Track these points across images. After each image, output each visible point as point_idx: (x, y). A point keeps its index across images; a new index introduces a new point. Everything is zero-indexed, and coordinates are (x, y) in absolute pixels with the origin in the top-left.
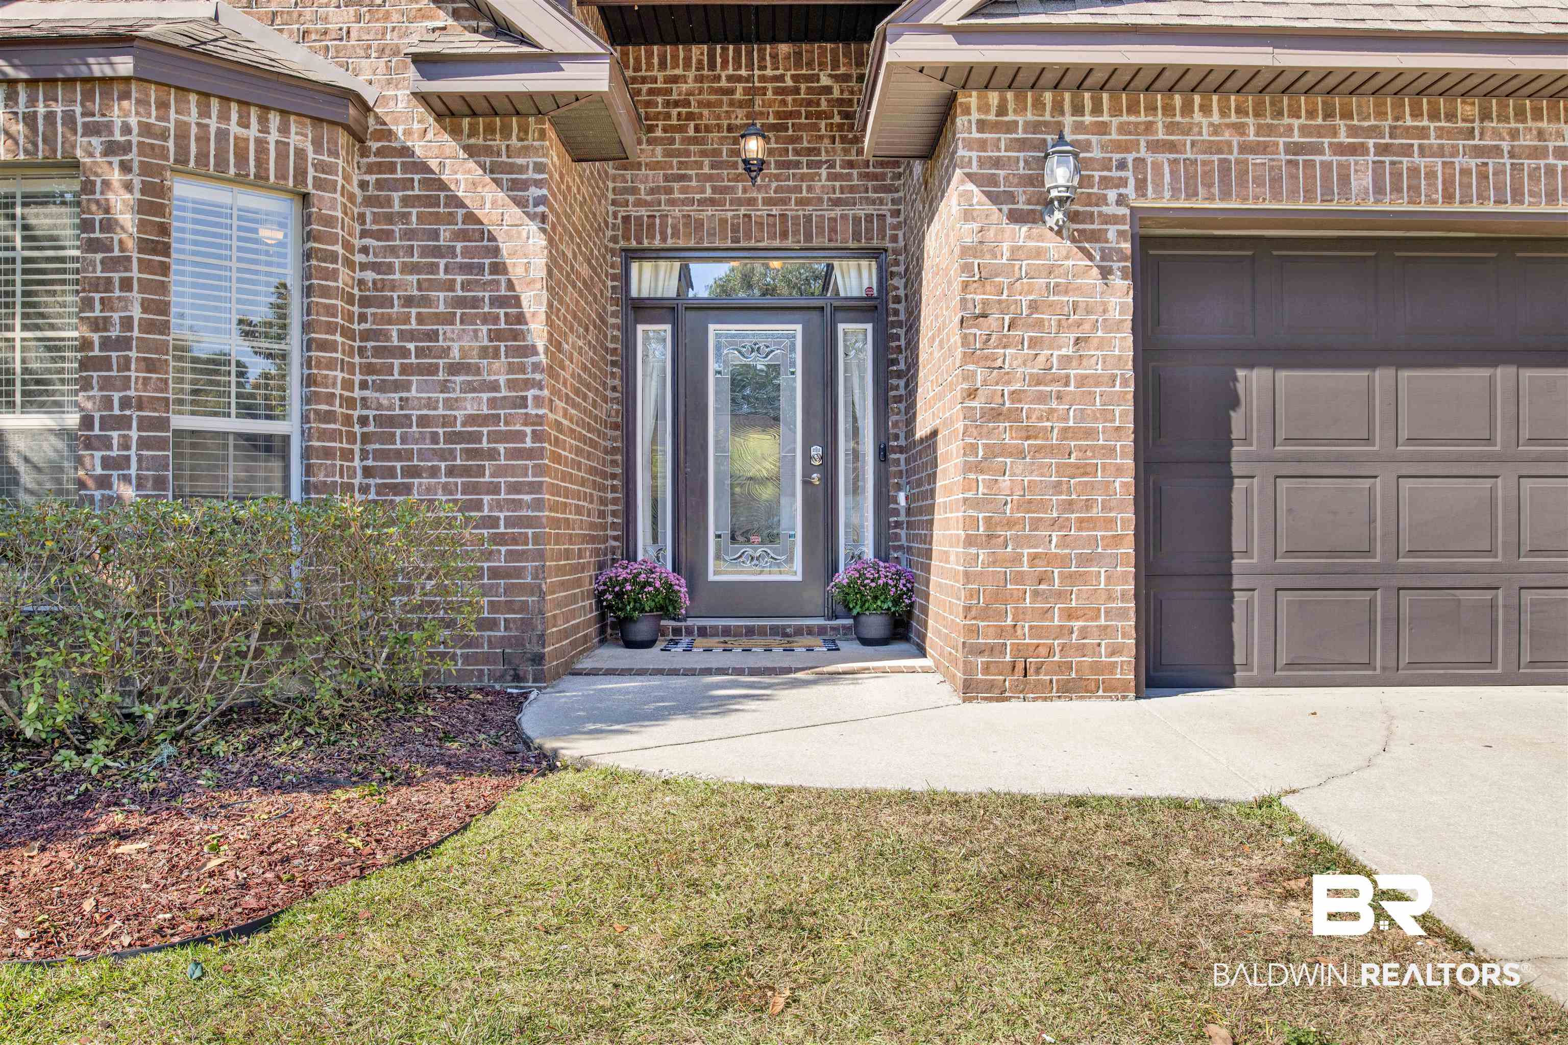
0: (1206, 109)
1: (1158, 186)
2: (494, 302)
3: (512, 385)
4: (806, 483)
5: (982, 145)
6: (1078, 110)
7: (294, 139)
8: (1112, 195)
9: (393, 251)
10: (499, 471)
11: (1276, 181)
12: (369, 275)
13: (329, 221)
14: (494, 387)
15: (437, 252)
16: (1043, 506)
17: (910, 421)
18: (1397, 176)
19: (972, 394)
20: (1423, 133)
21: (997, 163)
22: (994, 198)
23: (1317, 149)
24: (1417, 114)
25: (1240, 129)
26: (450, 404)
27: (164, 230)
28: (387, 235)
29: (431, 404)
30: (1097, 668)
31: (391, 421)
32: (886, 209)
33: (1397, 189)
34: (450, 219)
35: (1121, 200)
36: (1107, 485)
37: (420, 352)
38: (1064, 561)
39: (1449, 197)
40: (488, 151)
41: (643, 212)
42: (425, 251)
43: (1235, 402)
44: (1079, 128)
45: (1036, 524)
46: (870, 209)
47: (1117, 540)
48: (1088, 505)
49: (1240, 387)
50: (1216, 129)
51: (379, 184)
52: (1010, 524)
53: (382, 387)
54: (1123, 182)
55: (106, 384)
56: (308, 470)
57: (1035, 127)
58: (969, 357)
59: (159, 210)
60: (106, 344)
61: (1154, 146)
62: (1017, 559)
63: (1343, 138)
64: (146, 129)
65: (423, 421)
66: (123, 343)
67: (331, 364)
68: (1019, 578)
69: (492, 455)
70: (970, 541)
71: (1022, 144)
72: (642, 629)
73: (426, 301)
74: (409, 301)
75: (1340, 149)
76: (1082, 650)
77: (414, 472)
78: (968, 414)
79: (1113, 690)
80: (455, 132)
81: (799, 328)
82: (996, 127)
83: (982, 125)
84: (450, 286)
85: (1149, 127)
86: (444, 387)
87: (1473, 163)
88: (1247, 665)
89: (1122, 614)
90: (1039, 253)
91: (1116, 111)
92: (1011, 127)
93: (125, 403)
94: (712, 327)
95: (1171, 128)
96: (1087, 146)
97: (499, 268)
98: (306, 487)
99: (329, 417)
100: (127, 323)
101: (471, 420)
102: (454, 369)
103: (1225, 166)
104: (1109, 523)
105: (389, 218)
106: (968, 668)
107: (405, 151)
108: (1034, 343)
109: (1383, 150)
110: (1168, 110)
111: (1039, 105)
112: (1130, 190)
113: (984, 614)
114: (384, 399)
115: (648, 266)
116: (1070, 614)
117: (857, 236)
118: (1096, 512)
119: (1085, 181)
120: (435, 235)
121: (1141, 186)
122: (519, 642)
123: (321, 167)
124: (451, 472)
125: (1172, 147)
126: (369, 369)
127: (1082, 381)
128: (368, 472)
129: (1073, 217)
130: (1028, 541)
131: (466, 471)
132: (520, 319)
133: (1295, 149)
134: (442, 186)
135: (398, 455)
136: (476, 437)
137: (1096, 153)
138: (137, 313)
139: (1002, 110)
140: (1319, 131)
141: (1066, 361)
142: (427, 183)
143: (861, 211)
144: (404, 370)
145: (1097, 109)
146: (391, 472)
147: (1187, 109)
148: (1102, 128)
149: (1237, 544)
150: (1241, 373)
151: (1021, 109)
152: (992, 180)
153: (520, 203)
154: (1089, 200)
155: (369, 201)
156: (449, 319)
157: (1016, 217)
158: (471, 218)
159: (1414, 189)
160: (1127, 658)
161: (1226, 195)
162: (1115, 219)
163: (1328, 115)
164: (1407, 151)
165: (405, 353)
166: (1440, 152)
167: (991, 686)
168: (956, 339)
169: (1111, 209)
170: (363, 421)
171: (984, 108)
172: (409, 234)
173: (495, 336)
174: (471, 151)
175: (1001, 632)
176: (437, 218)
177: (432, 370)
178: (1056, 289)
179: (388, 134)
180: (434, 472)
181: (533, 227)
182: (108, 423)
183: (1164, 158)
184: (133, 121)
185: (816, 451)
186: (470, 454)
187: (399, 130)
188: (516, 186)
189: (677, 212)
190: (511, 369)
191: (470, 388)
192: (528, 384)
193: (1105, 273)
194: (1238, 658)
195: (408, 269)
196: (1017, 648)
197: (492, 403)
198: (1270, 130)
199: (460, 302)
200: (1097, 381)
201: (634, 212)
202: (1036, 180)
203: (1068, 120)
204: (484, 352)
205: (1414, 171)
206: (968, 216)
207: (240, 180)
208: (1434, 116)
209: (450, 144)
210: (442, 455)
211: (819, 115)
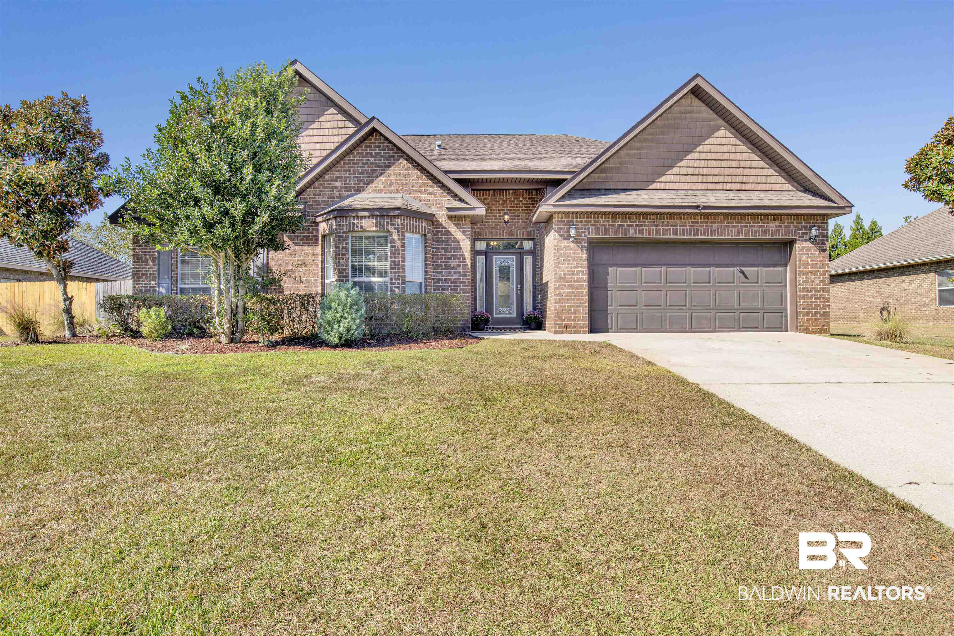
0: (602, 218)
1: (592, 233)
2: (460, 255)
3: (463, 272)
4: (517, 293)
5: (558, 225)
6: (577, 218)
7: (424, 224)
8: (583, 235)
9: (439, 245)
10: (461, 290)
11: (615, 232)
12: (435, 250)
13: (429, 240)
14: (460, 272)
15: (448, 245)
16: (570, 296)
17: (541, 279)
18: (639, 231)
19: (556, 274)
20: (645, 222)
21: (561, 228)
22: (560, 235)
23: (624, 226)
24: (643, 218)
25: (608, 221)
26: (451, 276)
27: (404, 243)
28: (438, 242)
29: (447, 276)
30: (580, 328)
31: (439, 279)
32: (535, 229)
33: (639, 233)
34: (451, 238)
35: (585, 236)
36: (582, 292)
37: (445, 265)
38: (574, 307)
39: (649, 235)
40: (458, 224)
41: (479, 230)
42: (446, 245)
43: (608, 275)
44: (577, 221)
45: (568, 299)
46: (532, 229)
47: (584, 303)
48: (579, 296)
49: (609, 272)
50: (604, 222)
51: (436, 231)
52: (563, 299)
53: (437, 272)
54: (585, 232)
55: (395, 272)
56: (426, 289)
57: (568, 221)
58: (555, 267)
59: (403, 239)
60: (395, 265)
61: (592, 225)
62: (565, 306)
63: (629, 223)
64: (402, 224)
65: (446, 279)
66: (398, 265)
67: (430, 268)
68: (565, 310)
69: (460, 286)
70: (556, 303)
71: (566, 225)
72: (482, 326)
73: (446, 255)
74: (443, 255)
75: (628, 225)
76: (578, 324)
77: (444, 290)
78: (555, 278)
79: (584, 332)
80: (451, 221)
81: (515, 257)
82: (560, 221)
83: (558, 221)
84: (451, 252)
85: (590, 221)
86: (450, 272)
87: (654, 228)
88: (612, 329)
89: (586, 317)
90: (569, 246)
91: (584, 218)
92: (563, 221)
93: (399, 276)
94: (494, 257)
95: (595, 221)
96: (578, 225)
97: (460, 248)
98: (426, 292)
99: (429, 278)
100: (399, 261)
101: (455, 279)
102: (452, 269)
103: (605, 229)
104: (583, 299)
105: (438, 238)
106: (556, 328)
107: (442, 224)
108: (568, 264)
109: (636, 225)
110: (594, 218)
111: (569, 217)
112: (587, 234)
113: (558, 317)
114: (438, 275)
115: (479, 242)
116: (575, 317)
117: (528, 236)
118: (580, 297)
119: (578, 232)
120: (448, 242)
121: (589, 233)
122: (465, 324)
123: (429, 229)
124: (451, 289)
125: (595, 225)
126: (434, 269)
127: (577, 271)
128: (434, 290)
129: (576, 239)
130: (567, 303)
131: (454, 289)
132: (465, 259)
133: (619, 225)
134: (449, 231)
135: (440, 286)
136: (456, 283)
137: (580, 226)
138: (401, 259)
139: (562, 218)
140: (624, 222)
141: (574, 267)
142: (446, 231)
143: (530, 230)
144: (442, 269)
145: (580, 218)
146: (439, 290)
147: (598, 217)
148: (581, 222)
149: (609, 304)
150: (610, 269)
151: (566, 218)
152: (560, 232)
153: (465, 235)
154: (579, 236)
155: (434, 235)
156: (451, 259)
157: (565, 239)
158: (455, 238)
159: (643, 233)
160: (586, 326)
161: (606, 234)
162: (583, 240)
163: (626, 218)
164: (641, 225)
165: (442, 265)
166: (648, 226)
167: (560, 331)
168: (553, 263)
169: (583, 238)
170: (433, 279)
171: (558, 217)
172: (442, 241)
173: (460, 262)
174: (455, 224)
175: (562, 321)
176: (448, 238)
177: (447, 269)
178: (573, 253)
179: (438, 221)
180: (448, 290)
181: (467, 240)
182: (396, 280)
183: (593, 227)
184: (400, 223)
185: (519, 286)
186: (455, 286)
187: (440, 220)
188: (464, 231)
189: (486, 230)
190: (463, 269)
191: (455, 273)
192: (466, 272)
193: (582, 250)
194: (609, 327)
195: (442, 248)
196: (565, 324)
197: (460, 276)
198: (614, 222)
199: (453, 255)
200: (580, 271)
201: (477, 230)
202: (568, 232)
203: (575, 220)
204: (458, 265)
205: (643, 230)
206: (555, 239)
207: (416, 233)
208: (647, 219)
209: (450, 222)
210: (449, 286)
211: (520, 207)
